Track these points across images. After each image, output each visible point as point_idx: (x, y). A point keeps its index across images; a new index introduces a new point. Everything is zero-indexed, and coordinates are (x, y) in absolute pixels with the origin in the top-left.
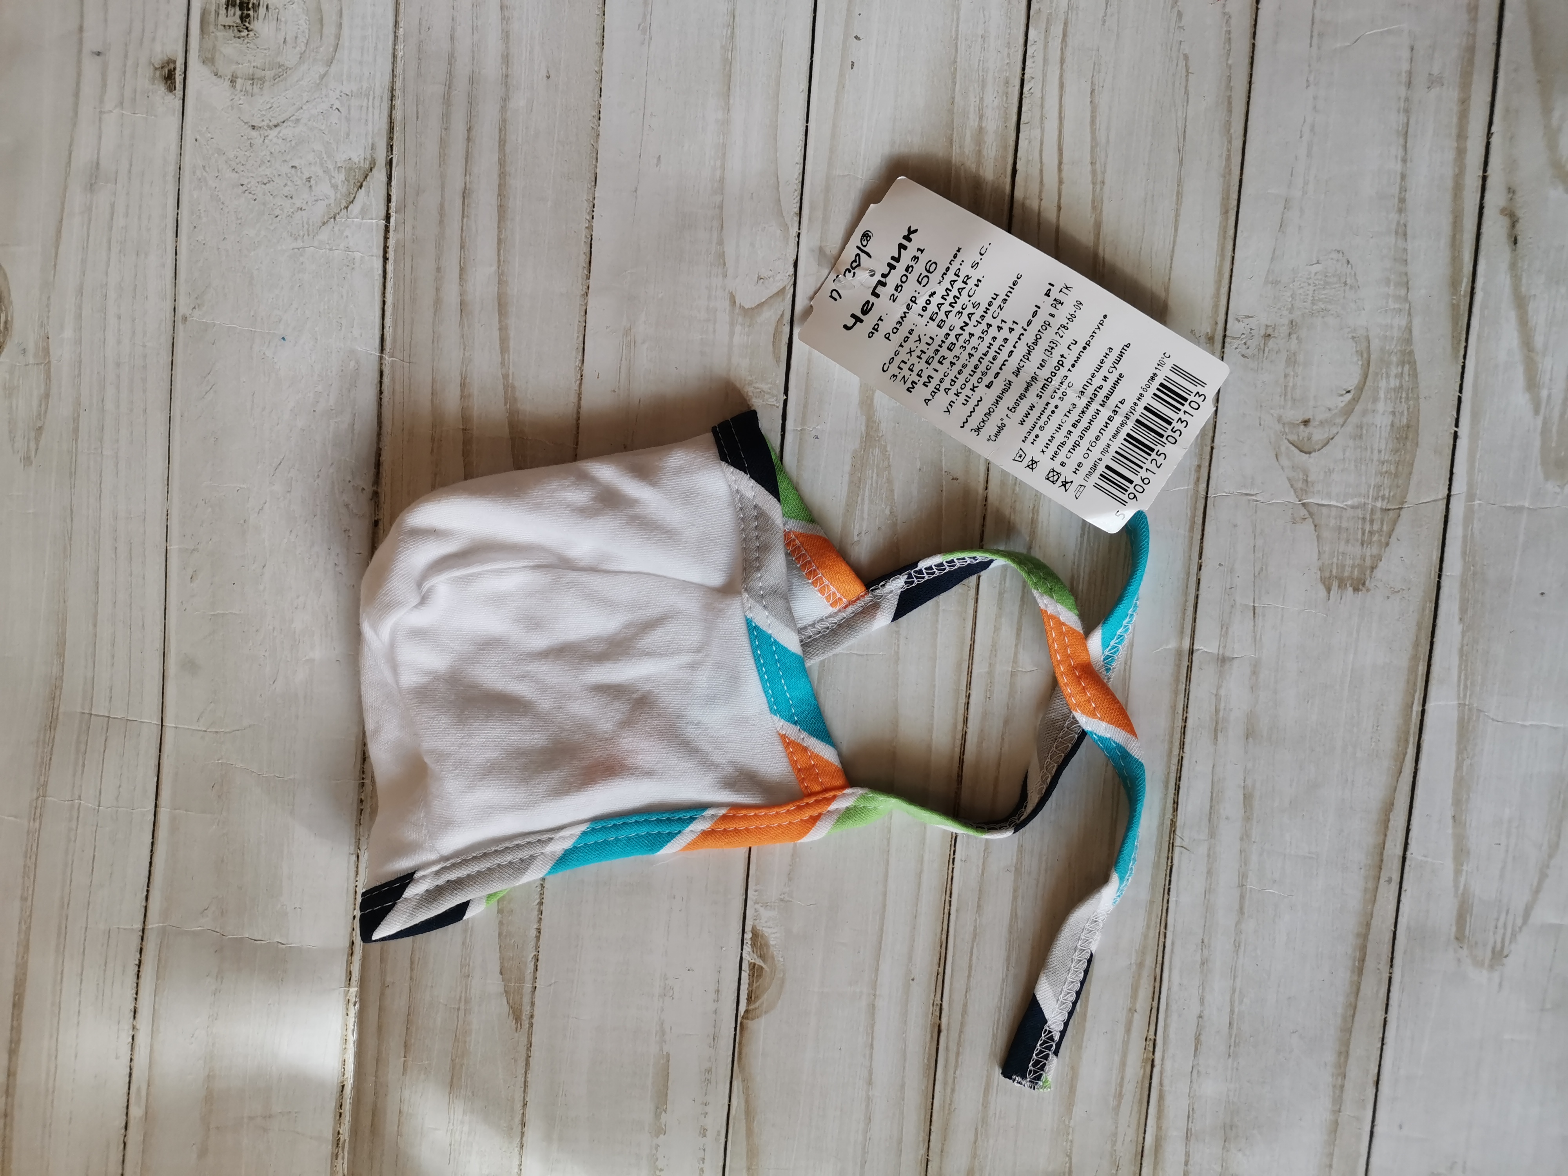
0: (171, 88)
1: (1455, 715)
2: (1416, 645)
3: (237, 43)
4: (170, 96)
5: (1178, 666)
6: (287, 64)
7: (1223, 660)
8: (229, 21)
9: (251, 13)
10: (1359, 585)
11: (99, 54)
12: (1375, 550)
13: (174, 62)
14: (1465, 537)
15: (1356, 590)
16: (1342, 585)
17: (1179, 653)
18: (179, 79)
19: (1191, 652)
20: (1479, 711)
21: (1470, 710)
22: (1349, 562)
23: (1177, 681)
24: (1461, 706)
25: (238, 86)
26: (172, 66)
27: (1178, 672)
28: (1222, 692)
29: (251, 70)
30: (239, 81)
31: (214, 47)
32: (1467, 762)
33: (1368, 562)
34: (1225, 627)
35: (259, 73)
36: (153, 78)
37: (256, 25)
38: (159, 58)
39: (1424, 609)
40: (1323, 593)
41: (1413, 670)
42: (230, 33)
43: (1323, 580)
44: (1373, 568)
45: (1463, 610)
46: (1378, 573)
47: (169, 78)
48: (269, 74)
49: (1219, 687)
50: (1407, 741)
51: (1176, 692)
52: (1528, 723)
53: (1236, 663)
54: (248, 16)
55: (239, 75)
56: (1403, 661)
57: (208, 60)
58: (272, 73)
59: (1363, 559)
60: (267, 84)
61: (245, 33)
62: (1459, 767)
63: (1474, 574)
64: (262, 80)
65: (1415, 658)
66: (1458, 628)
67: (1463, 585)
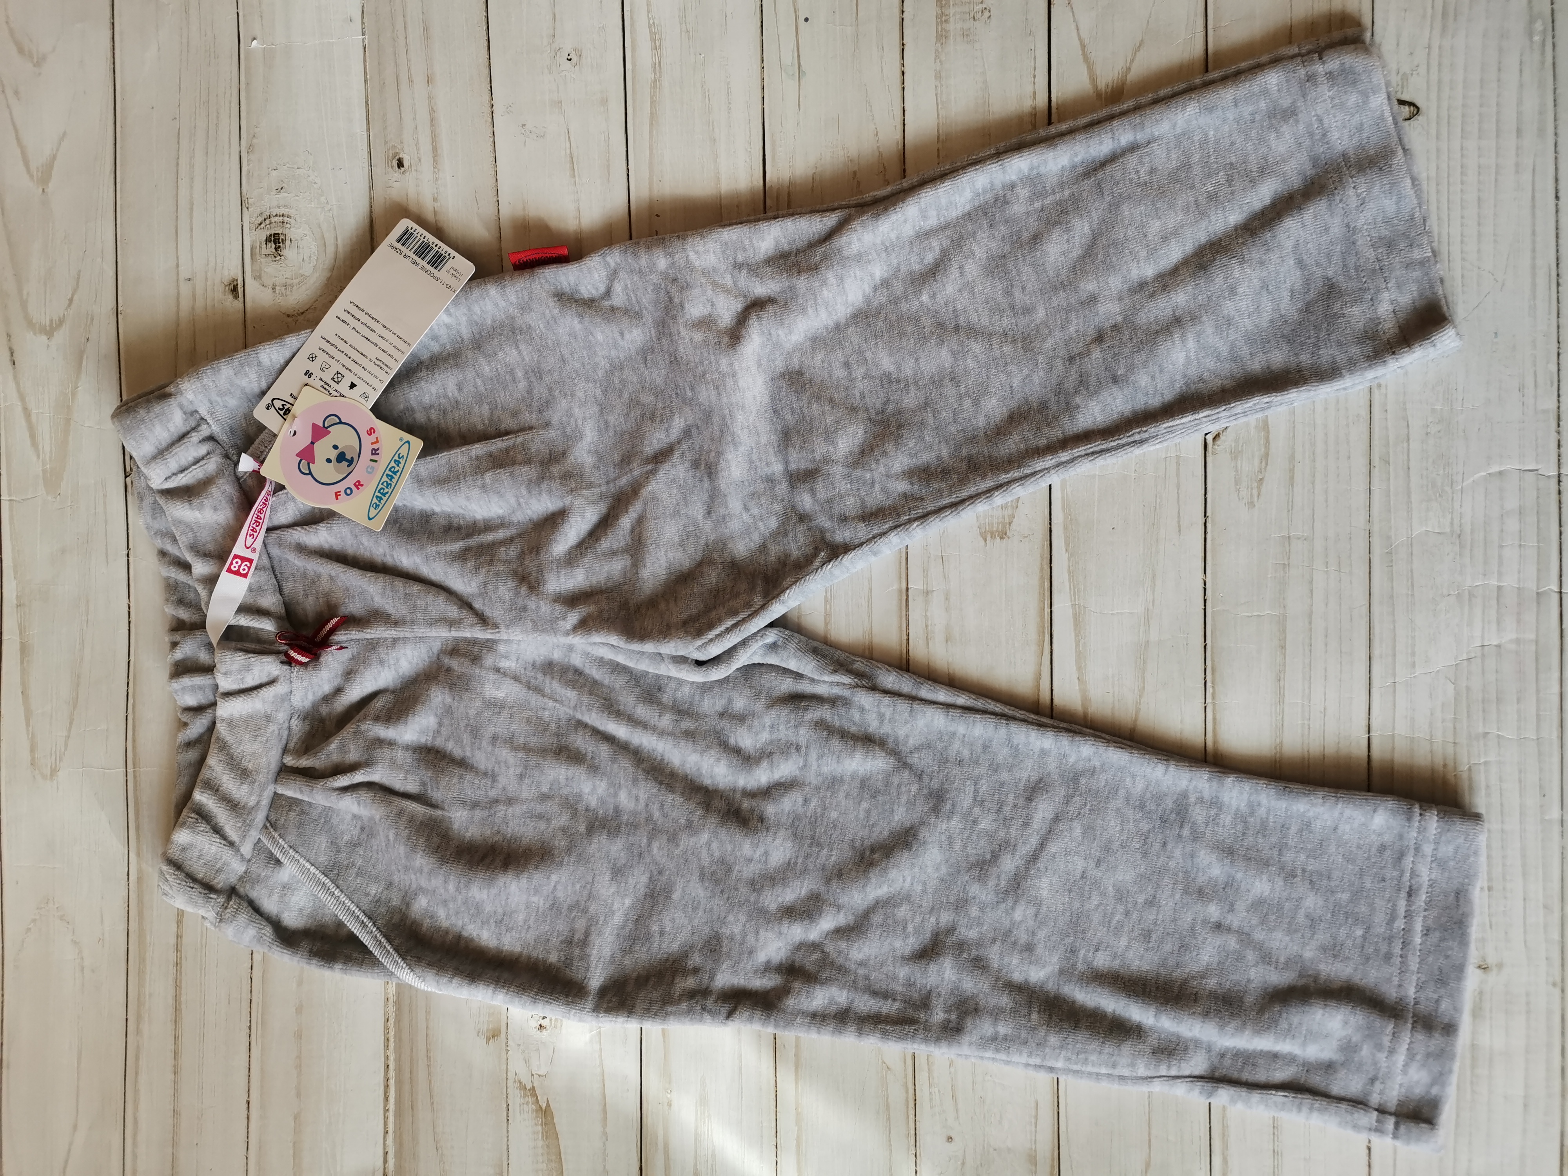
0: (236, 297)
1: (1070, 612)
2: (1042, 569)
3: (274, 265)
4: (236, 301)
5: (901, 600)
6: (306, 274)
7: (927, 593)
8: (268, 252)
9: (281, 245)
10: (1003, 535)
11: (189, 280)
12: (1010, 512)
13: (237, 280)
14: (1063, 497)
15: (1002, 538)
16: (993, 537)
17: (900, 591)
18: (240, 290)
19: (907, 589)
20: (1085, 607)
21: (1079, 608)
22: (995, 521)
23: (901, 609)
24: (1074, 605)
25: (277, 292)
26: (235, 283)
27: (901, 603)
28: (929, 614)
29: (284, 281)
30: (277, 288)
31: (261, 268)
32: (1082, 641)
33: (1007, 521)
34: (926, 571)
35: (289, 282)
36: (225, 291)
37: (284, 252)
38: (227, 280)
39: (1043, 546)
40: (983, 543)
41: (1042, 586)
42: (270, 259)
43: (981, 534)
44: (1010, 524)
45: (1067, 544)
46: (1013, 526)
47: (234, 290)
48: (295, 281)
49: (926, 611)
50: (1044, 633)
51: (901, 618)
52: (1115, 612)
53: (935, 594)
54: (279, 247)
55: (277, 283)
56: (1035, 581)
57: (257, 277)
58: (297, 280)
59: (1004, 517)
60: (295, 288)
61: (279, 258)
62: (1077, 645)
63: (1071, 520)
64: (292, 286)
65: (1042, 578)
66: (1065, 556)
67: (1066, 528)
